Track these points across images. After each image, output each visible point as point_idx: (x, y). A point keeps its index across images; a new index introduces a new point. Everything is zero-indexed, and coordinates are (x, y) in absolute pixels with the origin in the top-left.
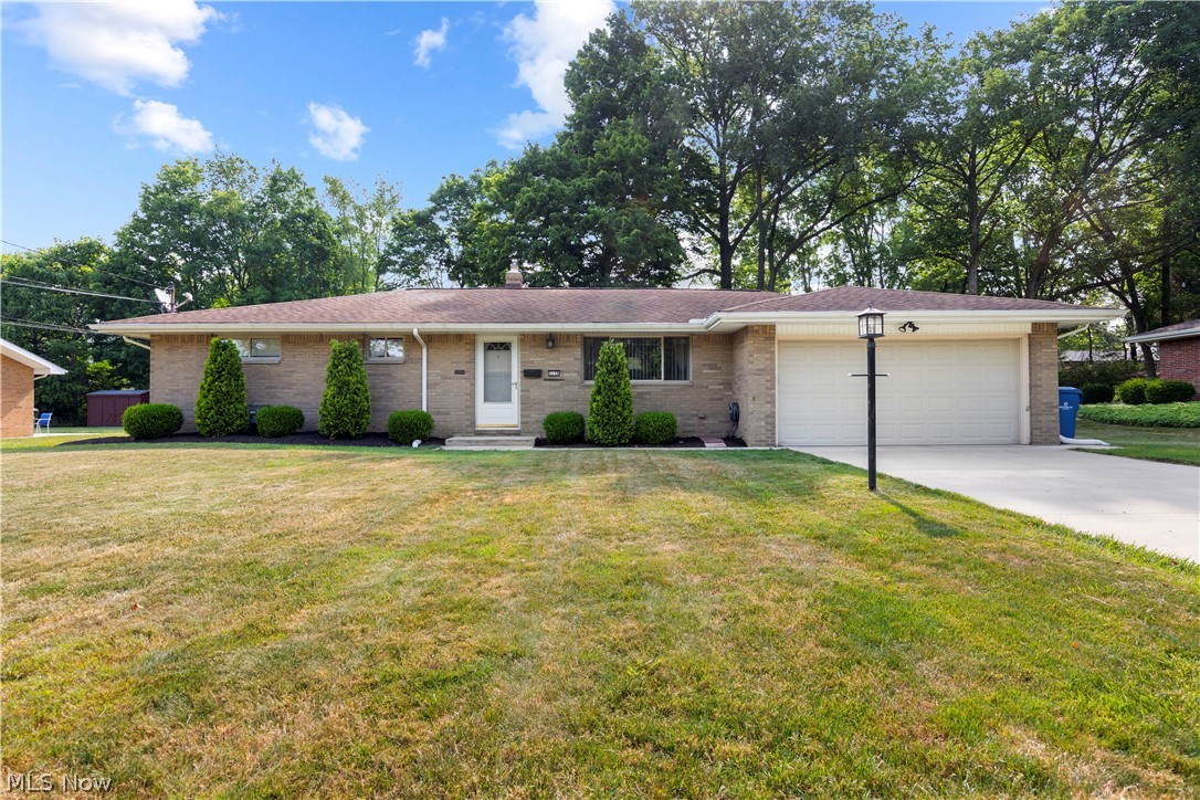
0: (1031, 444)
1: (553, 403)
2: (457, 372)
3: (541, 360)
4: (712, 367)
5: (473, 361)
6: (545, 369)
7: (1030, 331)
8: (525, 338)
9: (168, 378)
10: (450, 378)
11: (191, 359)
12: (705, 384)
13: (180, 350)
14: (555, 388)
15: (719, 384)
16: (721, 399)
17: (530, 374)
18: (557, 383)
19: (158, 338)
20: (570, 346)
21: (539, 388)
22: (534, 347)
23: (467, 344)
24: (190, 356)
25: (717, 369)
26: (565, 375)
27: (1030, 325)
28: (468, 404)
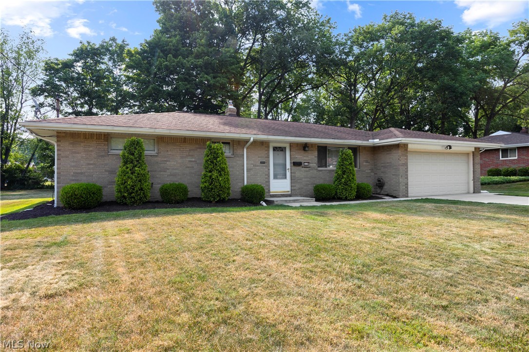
0: (474, 193)
1: (306, 179)
2: (261, 163)
3: (300, 157)
4: (367, 162)
5: (268, 157)
6: (303, 162)
7: (474, 150)
8: (292, 145)
9: (73, 164)
10: (258, 166)
11: (91, 151)
12: (364, 170)
13: (82, 144)
14: (307, 171)
15: (370, 170)
16: (370, 177)
17: (296, 164)
18: (307, 169)
19: (64, 134)
20: (313, 150)
21: (300, 172)
22: (297, 150)
23: (266, 147)
24: (91, 149)
25: (369, 163)
26: (311, 165)
27: (474, 148)
28: (267, 180)
